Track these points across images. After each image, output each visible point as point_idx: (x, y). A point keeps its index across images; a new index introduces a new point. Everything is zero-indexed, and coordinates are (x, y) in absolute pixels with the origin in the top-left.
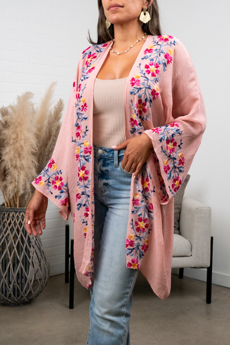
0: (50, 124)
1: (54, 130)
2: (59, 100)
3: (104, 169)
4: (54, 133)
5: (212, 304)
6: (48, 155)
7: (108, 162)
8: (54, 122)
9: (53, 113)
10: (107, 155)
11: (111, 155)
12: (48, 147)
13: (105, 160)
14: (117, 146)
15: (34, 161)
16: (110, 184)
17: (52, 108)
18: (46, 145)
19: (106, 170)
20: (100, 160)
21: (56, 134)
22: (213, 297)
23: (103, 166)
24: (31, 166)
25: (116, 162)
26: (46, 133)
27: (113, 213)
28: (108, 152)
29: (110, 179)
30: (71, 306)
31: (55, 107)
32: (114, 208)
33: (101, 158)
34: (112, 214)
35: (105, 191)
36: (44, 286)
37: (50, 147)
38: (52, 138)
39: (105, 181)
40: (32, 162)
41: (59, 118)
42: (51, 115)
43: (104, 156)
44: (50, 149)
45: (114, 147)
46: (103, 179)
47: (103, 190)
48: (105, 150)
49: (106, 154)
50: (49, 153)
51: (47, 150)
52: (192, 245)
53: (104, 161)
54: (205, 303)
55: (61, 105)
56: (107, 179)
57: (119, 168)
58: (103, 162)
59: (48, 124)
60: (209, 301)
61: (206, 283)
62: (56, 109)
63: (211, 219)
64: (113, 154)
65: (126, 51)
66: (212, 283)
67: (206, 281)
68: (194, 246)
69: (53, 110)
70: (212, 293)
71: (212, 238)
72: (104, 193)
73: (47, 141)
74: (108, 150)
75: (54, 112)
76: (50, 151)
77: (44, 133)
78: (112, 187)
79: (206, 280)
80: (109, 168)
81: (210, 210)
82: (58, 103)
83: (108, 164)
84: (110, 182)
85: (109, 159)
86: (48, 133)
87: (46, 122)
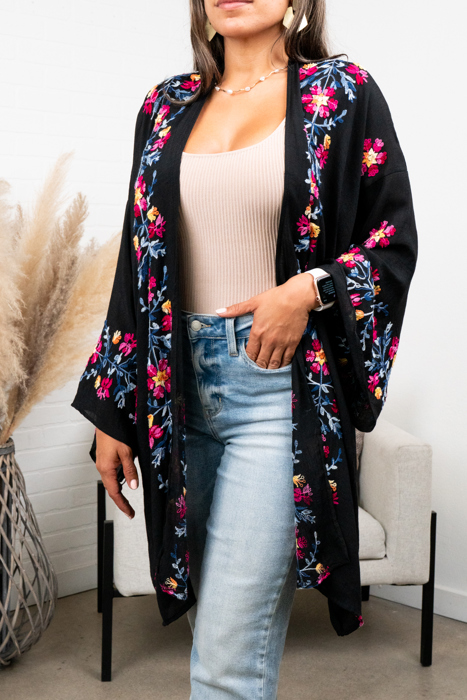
0: (57, 252)
1: (63, 265)
2: (76, 196)
3: (209, 362)
4: (65, 272)
5: (433, 667)
6: (50, 325)
7: (215, 346)
8: (65, 247)
9: (62, 225)
10: (211, 332)
11: (219, 331)
12: (49, 307)
13: (208, 343)
14: (228, 308)
15: (16, 339)
16: (226, 396)
17: (61, 214)
18: (47, 299)
19: (213, 365)
20: (196, 343)
21: (67, 275)
22: (437, 649)
23: (206, 355)
24: (9, 352)
25: (232, 346)
26: (47, 271)
27: (234, 456)
28: (212, 325)
29: (224, 383)
30: (106, 676)
31: (68, 212)
32: (235, 444)
33: (199, 340)
34: (232, 459)
35: (216, 410)
36: (44, 627)
37: (55, 306)
38: (58, 286)
39: (214, 389)
40: (12, 342)
41: (77, 238)
42: (58, 231)
43: (205, 334)
44: (55, 311)
45: (221, 311)
46: (209, 385)
47: (212, 408)
48: (206, 322)
49: (209, 330)
50: (52, 320)
51: (46, 313)
52: (388, 532)
53: (206, 345)
54: (418, 663)
55: (81, 207)
56: (218, 384)
57: (240, 359)
58: (206, 348)
59: (52, 252)
60: (426, 659)
61: (421, 613)
62: (69, 217)
63: (430, 473)
64: (224, 327)
65: (248, 88)
66: (435, 611)
67: (420, 607)
68: (392, 534)
69: (64, 219)
70: (434, 639)
71: (434, 516)
72: (215, 414)
73: (48, 292)
74: (211, 322)
75: (65, 223)
76: (53, 315)
77: (43, 273)
78: (231, 402)
79: (419, 605)
80: (219, 359)
81: (430, 451)
82: (74, 202)
83: (216, 352)
84: (225, 390)
85: (216, 340)
86: (51, 272)
87: (47, 248)
